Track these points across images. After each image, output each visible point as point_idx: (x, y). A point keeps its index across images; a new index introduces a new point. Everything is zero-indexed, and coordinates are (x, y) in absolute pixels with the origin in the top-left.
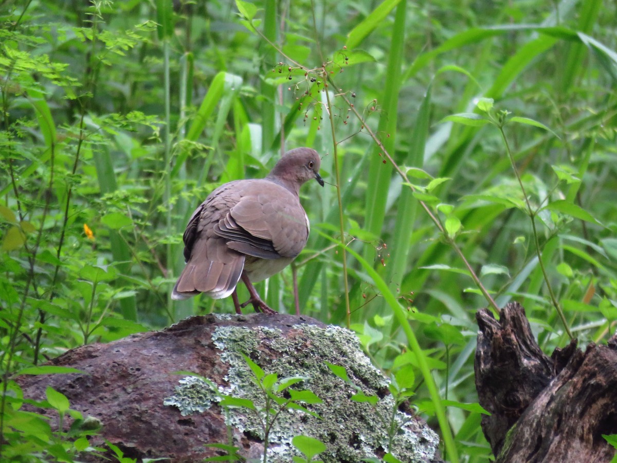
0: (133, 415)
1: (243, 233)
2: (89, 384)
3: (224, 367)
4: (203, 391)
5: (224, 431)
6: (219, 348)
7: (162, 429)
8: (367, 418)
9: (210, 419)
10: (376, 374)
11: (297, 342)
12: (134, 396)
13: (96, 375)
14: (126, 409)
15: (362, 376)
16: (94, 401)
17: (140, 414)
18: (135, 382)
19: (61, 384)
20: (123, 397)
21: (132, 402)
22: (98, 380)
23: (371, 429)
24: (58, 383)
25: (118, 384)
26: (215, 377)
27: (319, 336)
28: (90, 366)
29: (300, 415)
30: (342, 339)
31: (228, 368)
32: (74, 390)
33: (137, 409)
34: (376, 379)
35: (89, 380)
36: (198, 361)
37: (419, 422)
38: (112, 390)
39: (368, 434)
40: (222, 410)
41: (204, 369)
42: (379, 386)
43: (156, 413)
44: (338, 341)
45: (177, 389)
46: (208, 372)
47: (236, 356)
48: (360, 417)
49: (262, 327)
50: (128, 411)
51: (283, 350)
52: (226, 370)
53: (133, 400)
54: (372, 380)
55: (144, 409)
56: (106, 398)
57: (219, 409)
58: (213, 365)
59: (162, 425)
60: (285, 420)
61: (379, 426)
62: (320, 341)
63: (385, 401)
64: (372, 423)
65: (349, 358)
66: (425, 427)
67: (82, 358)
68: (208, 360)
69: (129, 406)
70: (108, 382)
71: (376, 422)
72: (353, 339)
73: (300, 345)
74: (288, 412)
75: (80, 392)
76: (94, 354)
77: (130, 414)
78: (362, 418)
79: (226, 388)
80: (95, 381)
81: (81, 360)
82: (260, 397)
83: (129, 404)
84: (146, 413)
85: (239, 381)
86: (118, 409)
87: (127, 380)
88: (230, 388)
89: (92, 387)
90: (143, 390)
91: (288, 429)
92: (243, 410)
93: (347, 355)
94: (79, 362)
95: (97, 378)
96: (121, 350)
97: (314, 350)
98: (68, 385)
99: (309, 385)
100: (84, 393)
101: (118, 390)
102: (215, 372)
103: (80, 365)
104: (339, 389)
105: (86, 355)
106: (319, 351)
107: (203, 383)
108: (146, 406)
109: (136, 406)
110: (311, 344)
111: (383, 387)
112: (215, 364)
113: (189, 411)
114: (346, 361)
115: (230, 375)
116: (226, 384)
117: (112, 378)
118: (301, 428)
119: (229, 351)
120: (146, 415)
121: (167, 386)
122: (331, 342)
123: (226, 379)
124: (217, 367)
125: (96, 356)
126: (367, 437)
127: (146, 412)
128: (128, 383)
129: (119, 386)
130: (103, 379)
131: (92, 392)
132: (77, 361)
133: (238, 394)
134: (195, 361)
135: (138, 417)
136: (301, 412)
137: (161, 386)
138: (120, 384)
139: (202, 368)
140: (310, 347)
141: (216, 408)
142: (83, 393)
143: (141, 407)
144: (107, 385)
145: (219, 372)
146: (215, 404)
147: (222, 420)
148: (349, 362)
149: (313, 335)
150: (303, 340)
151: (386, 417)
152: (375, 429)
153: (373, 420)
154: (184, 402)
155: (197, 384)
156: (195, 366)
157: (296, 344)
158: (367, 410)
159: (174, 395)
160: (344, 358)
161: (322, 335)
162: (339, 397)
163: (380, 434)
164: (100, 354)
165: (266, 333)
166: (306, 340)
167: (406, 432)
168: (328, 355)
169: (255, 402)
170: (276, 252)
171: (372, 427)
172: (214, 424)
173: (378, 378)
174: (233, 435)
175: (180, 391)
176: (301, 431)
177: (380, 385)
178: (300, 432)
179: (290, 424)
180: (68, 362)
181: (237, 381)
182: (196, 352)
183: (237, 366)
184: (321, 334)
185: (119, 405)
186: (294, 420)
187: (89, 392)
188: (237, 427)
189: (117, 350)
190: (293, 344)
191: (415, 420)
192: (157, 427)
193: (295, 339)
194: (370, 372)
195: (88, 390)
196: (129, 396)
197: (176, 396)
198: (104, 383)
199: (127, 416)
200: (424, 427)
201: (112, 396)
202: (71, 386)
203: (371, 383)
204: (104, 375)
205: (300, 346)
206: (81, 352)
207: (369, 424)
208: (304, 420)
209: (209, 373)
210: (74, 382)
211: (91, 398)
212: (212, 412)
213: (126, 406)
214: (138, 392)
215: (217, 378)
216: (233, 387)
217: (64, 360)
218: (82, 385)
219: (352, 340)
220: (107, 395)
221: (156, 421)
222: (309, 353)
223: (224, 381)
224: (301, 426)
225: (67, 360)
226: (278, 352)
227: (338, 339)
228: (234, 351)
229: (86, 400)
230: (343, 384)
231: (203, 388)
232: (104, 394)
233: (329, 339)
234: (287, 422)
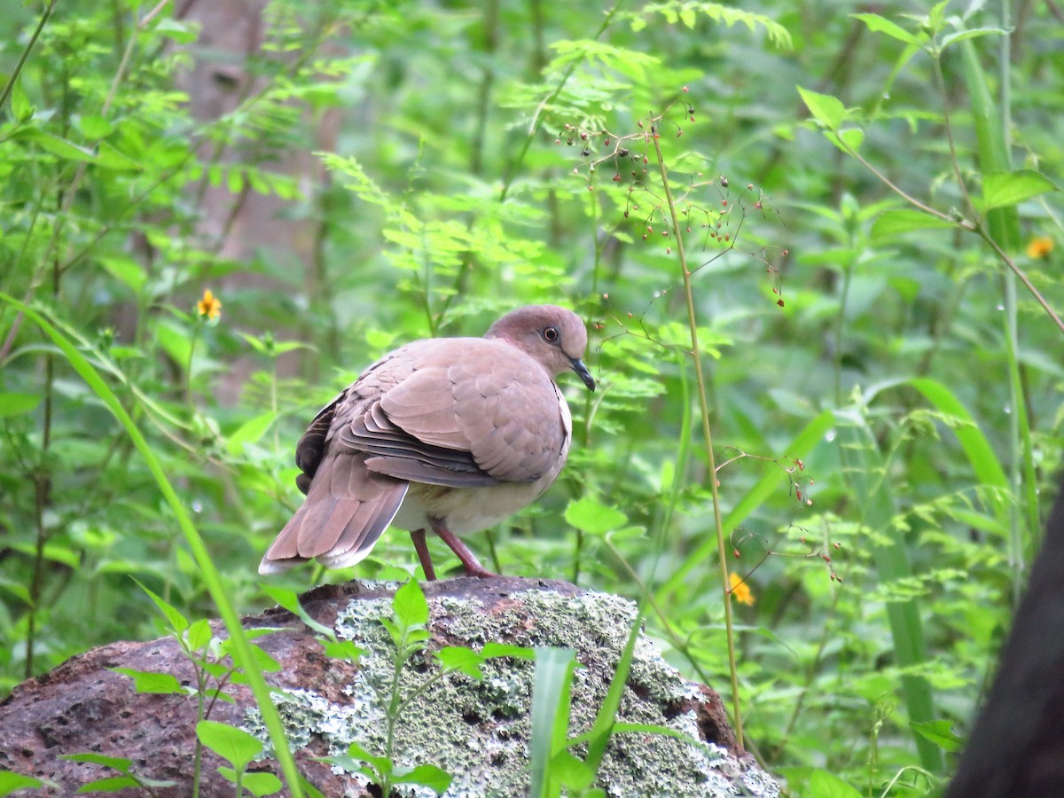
0: (164, 766)
1: (403, 440)
2: (93, 715)
3: (347, 670)
4: (299, 714)
5: (328, 784)
6: (345, 637)
7: (215, 787)
8: (631, 754)
9: (306, 765)
10: (665, 676)
11: (505, 622)
12: (171, 730)
13: (108, 698)
14: (153, 756)
15: (637, 680)
16: (99, 746)
17: (178, 762)
18: (175, 708)
19: (44, 718)
20: (153, 733)
21: (165, 741)
22: (111, 707)
23: (638, 774)
24: (40, 718)
25: (148, 711)
26: (327, 689)
27: (555, 610)
28: (101, 682)
29: (490, 752)
30: (604, 615)
31: (355, 672)
32: (67, 727)
33: (174, 755)
34: (664, 684)
35: (94, 708)
36: (299, 662)
37: (741, 760)
38: (136, 723)
39: (629, 783)
40: (330, 746)
41: (308, 675)
42: (668, 698)
43: (207, 760)
44: (594, 619)
45: (248, 713)
46: (313, 680)
47: (377, 650)
48: (616, 753)
49: (444, 598)
50: (157, 758)
51: (472, 636)
52: (351, 675)
53: (168, 738)
54: (656, 687)
55: (185, 753)
56: (122, 738)
57: (325, 746)
58: (326, 666)
59: (216, 780)
60: (456, 761)
61: (656, 768)
62: (555, 618)
63: (676, 724)
64: (640, 764)
65: (612, 648)
66: (752, 768)
67: (90, 670)
68: (318, 659)
69: (159, 749)
70: (129, 710)
71: (647, 761)
72: (628, 614)
73: (510, 626)
74: (467, 747)
75: (77, 731)
76: (112, 661)
77: (159, 764)
78: (621, 756)
79: (346, 707)
80: (106, 708)
81: (88, 673)
82: (410, 722)
83: (159, 745)
84: (189, 760)
85: (373, 693)
86: (140, 756)
87: (164, 703)
88: (353, 707)
89: (100, 720)
90: (187, 720)
91: (460, 776)
92: (372, 745)
93: (609, 643)
94: (84, 677)
95: (109, 703)
96: (161, 651)
97: (538, 634)
98: (55, 718)
99: (517, 697)
100: (85, 731)
101: (146, 723)
102: (328, 680)
103: (84, 682)
104: (580, 704)
105: (98, 663)
106: (550, 637)
107: (301, 700)
108: (189, 748)
109: (171, 749)
110: (534, 625)
111: (676, 700)
112: (330, 664)
113: (267, 752)
114: (604, 654)
115: (356, 685)
116: (345, 700)
117: (138, 703)
118: (487, 776)
119: (364, 642)
120: (189, 763)
121: (232, 709)
122: (580, 620)
123: (348, 691)
124: (332, 670)
125: (115, 665)
126: (627, 789)
127: (189, 758)
128: (165, 709)
129: (149, 716)
130: (120, 704)
131: (98, 730)
132: (81, 676)
133: (365, 718)
134: (293, 661)
135: (173, 769)
136: (495, 747)
137: (222, 710)
138: (152, 711)
139: (304, 674)
140: (530, 628)
141: (320, 743)
142: (82, 732)
143: (180, 750)
144: (127, 715)
145: (335, 679)
146: (319, 737)
147: (326, 766)
148: (611, 656)
149: (544, 609)
150: (518, 617)
151: (671, 751)
152: (646, 773)
153: (644, 757)
154: (259, 736)
155: (286, 703)
156: (292, 671)
157: (503, 625)
158: (633, 741)
159: (242, 725)
160: (603, 649)
161: (562, 608)
162: (578, 717)
163: (654, 782)
164: (124, 660)
165: (450, 608)
166: (525, 618)
167: (710, 778)
168: (569, 643)
169: (399, 731)
170: (484, 473)
171: (640, 771)
172: (310, 772)
173: (668, 684)
174: (344, 792)
175: (255, 718)
176: (487, 780)
177: (671, 695)
178: (485, 782)
179: (466, 769)
180: (64, 679)
181: (368, 694)
182: (300, 647)
183: (373, 666)
184: (560, 606)
185: (143, 749)
186: (476, 761)
187: (92, 730)
188: (353, 776)
189: (154, 651)
190: (498, 625)
191: (735, 757)
192: (206, 784)
193: (503, 616)
194: (653, 671)
195: (92, 727)
196: (163, 732)
197: (247, 726)
198: (121, 711)
199: (154, 767)
200: (749, 768)
201: (134, 734)
202: (61, 721)
203: (653, 691)
204: (122, 696)
205: (511, 629)
206: (89, 659)
207: (634, 765)
208: (498, 761)
209: (315, 682)
210: (68, 713)
211: (95, 741)
212: (310, 752)
213: (154, 750)
214: (178, 723)
215: (330, 690)
216: (358, 704)
217: (58, 676)
218: (80, 718)
219: (625, 616)
220: (125, 733)
221: (205, 774)
222: (526, 640)
223: (344, 696)
224: (488, 772)
225: (62, 675)
226: (462, 639)
227: (594, 614)
228: (375, 641)
229: (87, 744)
230: (591, 694)
231: (298, 709)
232: (119, 731)
233: (576, 615)
234: (458, 764)
